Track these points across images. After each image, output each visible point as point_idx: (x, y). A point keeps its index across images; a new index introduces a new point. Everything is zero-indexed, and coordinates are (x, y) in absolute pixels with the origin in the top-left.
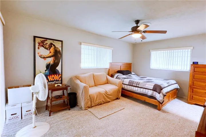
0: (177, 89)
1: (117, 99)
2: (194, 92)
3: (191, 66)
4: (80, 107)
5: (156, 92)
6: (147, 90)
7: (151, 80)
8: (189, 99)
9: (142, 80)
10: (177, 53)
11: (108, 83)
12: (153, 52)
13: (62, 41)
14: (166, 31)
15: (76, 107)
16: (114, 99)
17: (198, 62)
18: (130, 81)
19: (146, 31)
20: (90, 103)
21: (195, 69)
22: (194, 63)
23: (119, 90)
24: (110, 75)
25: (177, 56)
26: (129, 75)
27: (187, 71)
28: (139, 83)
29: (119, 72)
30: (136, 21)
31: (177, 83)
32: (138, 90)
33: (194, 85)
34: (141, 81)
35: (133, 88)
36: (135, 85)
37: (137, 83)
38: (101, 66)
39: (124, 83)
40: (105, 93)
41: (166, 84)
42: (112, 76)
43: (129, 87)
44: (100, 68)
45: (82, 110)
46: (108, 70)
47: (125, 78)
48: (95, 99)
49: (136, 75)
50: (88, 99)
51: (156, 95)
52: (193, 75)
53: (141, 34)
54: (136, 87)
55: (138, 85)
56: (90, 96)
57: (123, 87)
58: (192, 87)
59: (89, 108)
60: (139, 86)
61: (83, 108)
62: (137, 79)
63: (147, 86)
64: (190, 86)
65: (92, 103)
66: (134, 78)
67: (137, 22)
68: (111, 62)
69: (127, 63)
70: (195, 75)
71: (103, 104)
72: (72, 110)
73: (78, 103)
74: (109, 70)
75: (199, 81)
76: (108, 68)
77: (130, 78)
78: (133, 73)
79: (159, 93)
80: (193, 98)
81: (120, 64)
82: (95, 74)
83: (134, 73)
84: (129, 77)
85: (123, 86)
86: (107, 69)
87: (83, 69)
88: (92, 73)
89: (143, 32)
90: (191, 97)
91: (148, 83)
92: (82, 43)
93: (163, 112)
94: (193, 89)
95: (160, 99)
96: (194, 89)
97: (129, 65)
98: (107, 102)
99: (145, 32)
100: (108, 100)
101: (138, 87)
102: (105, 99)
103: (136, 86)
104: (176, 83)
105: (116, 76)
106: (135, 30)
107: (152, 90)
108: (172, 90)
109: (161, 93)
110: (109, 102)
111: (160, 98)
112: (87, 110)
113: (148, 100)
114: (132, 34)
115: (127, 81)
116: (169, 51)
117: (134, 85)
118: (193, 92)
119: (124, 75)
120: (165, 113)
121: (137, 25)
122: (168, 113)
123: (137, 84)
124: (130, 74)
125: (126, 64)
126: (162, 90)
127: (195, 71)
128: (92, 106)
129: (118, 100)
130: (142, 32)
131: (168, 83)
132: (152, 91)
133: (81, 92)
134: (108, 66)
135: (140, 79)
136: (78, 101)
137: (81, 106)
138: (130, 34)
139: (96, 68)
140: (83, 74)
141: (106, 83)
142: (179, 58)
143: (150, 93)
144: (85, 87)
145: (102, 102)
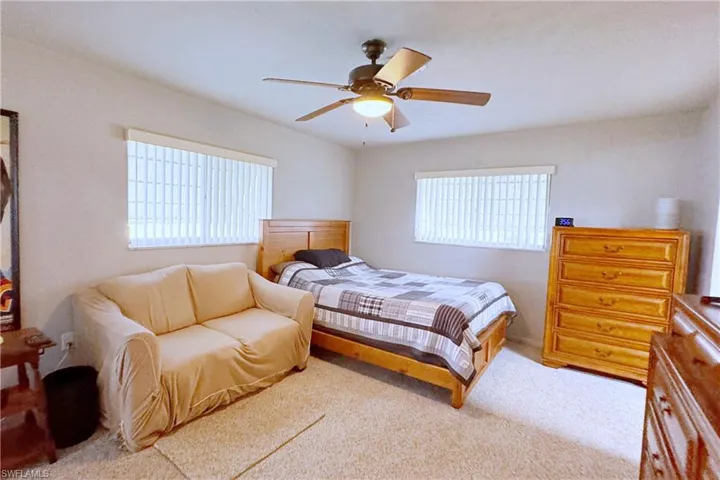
0: (507, 315)
1: (296, 369)
2: (563, 324)
3: (555, 234)
4: (115, 437)
5: (447, 335)
6: (411, 330)
7: (421, 285)
8: (546, 351)
9: (390, 285)
10: (503, 186)
11: (255, 306)
12: (425, 180)
13: (16, 114)
14: (489, 95)
15: (94, 436)
16: (282, 372)
17: (571, 220)
18: (345, 292)
19: (409, 89)
20: (165, 412)
21: (568, 242)
22: (558, 221)
23: (301, 334)
24: (265, 269)
25: (503, 196)
26: (340, 266)
27: (536, 248)
28: (381, 303)
29: (301, 256)
30: (368, 44)
31: (506, 295)
32: (375, 329)
33: (564, 298)
34: (386, 294)
35: (358, 324)
36: (367, 311)
37: (373, 302)
38: (226, 235)
39: (320, 303)
40: (239, 357)
41: (478, 301)
42: (273, 275)
43: (342, 320)
44: (221, 242)
45: (125, 450)
46: (256, 248)
47: (325, 283)
48: (192, 390)
49: (365, 267)
50: (154, 398)
51: (446, 348)
52: (561, 263)
53: (391, 100)
54: (369, 317)
55: (375, 312)
56: (163, 381)
57: (319, 318)
58: (557, 306)
59: (161, 434)
60: (382, 314)
61: (131, 444)
62: (371, 282)
63: (410, 313)
64: (552, 304)
65: (177, 411)
66: (360, 280)
67: (375, 48)
68: (270, 218)
69: (330, 221)
70: (568, 265)
71: (231, 403)
72: (70, 457)
73: (106, 416)
74: (262, 249)
75: (580, 286)
76: (257, 241)
77: (344, 281)
78: (354, 260)
79: (458, 342)
80: (561, 346)
81: (307, 226)
82: (199, 269)
83: (359, 261)
84: (341, 274)
85: (317, 315)
86: (253, 244)
87: (136, 250)
88: (180, 266)
89: (400, 91)
90: (555, 343)
91: (414, 303)
92: (130, 132)
93: (472, 415)
94: (559, 316)
95: (461, 364)
96: (564, 314)
97: (342, 229)
98: (249, 391)
99: (404, 93)
100: (257, 382)
101: (377, 318)
102: (238, 380)
103: (370, 314)
104: (504, 292)
105: (289, 273)
106: (365, 81)
107: (432, 329)
108: (495, 322)
109: (464, 340)
110: (260, 390)
111: (459, 361)
112: (147, 452)
113: (417, 369)
114: (351, 100)
115: (332, 295)
116: (476, 178)
117: (361, 309)
118: (558, 325)
119: (320, 267)
120: (480, 416)
121: (374, 62)
122: (488, 414)
123: (371, 307)
124: (344, 265)
125: (328, 224)
126: (465, 326)
127: (567, 249)
128: (178, 423)
129: (297, 375)
130: (395, 91)
131: (482, 298)
132: (429, 332)
133: (115, 366)
134: (254, 235)
135: (383, 284)
136: (106, 409)
137: (120, 436)
138: (343, 102)
139: (202, 243)
140: (138, 273)
141: (246, 306)
142: (510, 203)
143: (422, 341)
144: (135, 342)
145: (227, 398)
